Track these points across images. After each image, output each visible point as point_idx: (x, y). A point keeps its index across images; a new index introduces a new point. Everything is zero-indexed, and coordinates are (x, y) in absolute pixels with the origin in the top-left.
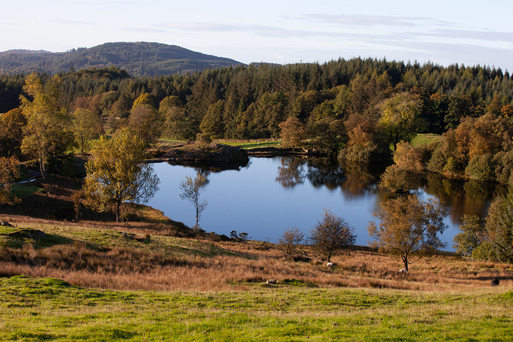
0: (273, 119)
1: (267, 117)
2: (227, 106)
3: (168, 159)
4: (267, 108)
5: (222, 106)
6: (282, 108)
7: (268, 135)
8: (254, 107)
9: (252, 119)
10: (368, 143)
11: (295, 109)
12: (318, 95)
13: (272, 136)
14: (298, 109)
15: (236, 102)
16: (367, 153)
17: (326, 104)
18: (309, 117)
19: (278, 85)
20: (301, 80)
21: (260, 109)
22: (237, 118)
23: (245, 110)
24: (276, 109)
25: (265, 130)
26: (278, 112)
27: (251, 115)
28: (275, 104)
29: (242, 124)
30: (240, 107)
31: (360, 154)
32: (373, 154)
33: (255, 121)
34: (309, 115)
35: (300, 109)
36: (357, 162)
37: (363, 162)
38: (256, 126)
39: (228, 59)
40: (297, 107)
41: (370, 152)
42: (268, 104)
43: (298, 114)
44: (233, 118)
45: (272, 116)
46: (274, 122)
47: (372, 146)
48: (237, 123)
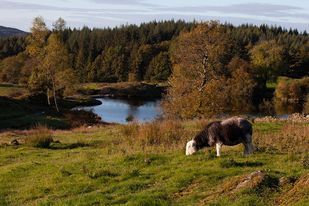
0: (119, 68)
1: (114, 66)
2: (78, 58)
3: (108, 95)
4: (113, 59)
5: (74, 59)
6: (126, 59)
7: (115, 80)
8: (102, 58)
9: (100, 68)
10: (249, 81)
11: (137, 59)
12: (153, 48)
13: (118, 81)
14: (140, 59)
15: (86, 55)
16: (251, 88)
17: (163, 55)
18: (149, 65)
19: (113, 41)
20: (132, 37)
21: (107, 60)
22: (87, 67)
23: (93, 61)
24: (121, 60)
25: (113, 76)
26: (123, 62)
27: (99, 65)
28: (119, 56)
29: (92, 72)
30: (89, 58)
31: (245, 90)
32: (256, 89)
33: (103, 69)
34: (148, 64)
35: (141, 59)
36: (242, 96)
37: (248, 96)
38: (104, 73)
39: (14, 28)
40: (139, 57)
41: (253, 88)
42: (114, 56)
43: (140, 63)
44: (84, 68)
45: (118, 65)
46: (120, 70)
47: (253, 83)
48: (88, 72)
